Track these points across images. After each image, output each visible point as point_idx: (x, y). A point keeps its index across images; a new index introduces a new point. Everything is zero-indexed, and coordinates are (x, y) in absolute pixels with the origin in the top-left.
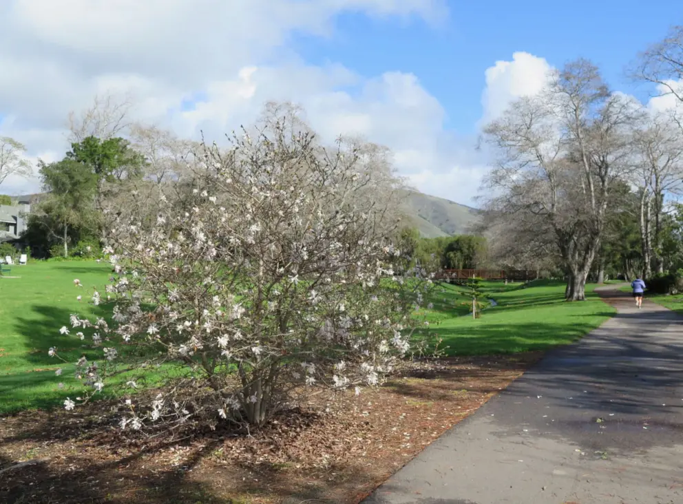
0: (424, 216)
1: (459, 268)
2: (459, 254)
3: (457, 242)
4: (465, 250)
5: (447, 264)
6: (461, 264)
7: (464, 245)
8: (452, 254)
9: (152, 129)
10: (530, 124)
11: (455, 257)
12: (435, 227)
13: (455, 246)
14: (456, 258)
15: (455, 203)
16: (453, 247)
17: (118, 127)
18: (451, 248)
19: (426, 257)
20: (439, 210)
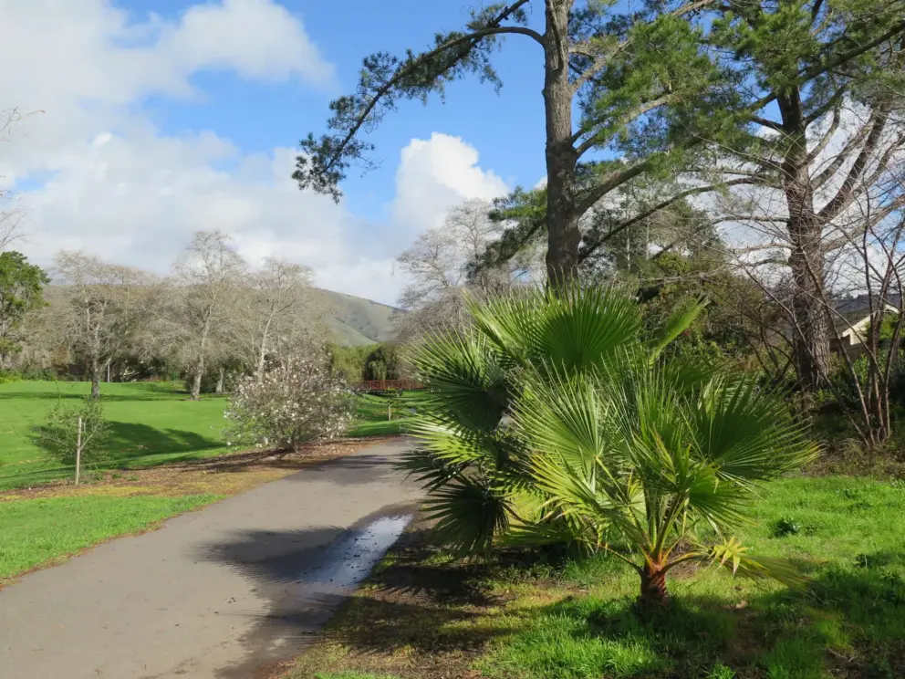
0: (343, 319)
1: (382, 378)
2: (381, 363)
3: (379, 351)
4: (388, 360)
5: (369, 375)
6: (384, 373)
7: (388, 354)
8: (374, 364)
9: (77, 256)
10: (437, 254)
11: (378, 366)
12: (355, 331)
13: (377, 355)
14: (379, 369)
15: (376, 303)
16: (375, 356)
17: (8, 239)
18: (372, 357)
19: (347, 368)
20: (357, 312)
